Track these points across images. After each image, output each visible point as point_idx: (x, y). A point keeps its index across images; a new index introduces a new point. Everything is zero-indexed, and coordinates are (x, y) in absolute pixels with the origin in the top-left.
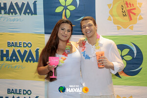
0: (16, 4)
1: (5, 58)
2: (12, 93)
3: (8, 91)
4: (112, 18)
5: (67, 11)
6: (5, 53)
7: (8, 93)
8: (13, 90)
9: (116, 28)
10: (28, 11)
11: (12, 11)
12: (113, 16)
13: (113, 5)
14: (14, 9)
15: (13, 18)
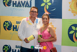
0: (22, 2)
1: (15, 30)
2: (18, 47)
3: (16, 47)
4: (71, 9)
5: (47, 5)
6: (15, 27)
7: (16, 48)
8: (18, 46)
9: (73, 15)
10: (27, 5)
11: (19, 5)
12: (71, 8)
13: (72, 3)
14: (20, 4)
15: (20, 9)
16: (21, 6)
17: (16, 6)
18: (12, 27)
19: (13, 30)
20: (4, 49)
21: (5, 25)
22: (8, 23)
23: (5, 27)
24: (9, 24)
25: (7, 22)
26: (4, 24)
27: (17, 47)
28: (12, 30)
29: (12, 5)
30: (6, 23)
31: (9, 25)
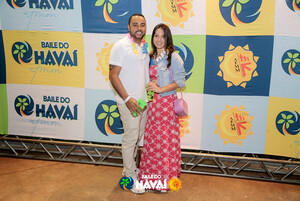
16: (49, 7)
17: (37, 7)
18: (33, 56)
19: (37, 62)
20: (18, 105)
21: (16, 52)
22: (22, 47)
23: (15, 57)
24: (25, 48)
25: (19, 44)
26: (14, 48)
27: (45, 99)
28: (33, 61)
29: (27, 4)
30: (17, 46)
31: (24, 51)
